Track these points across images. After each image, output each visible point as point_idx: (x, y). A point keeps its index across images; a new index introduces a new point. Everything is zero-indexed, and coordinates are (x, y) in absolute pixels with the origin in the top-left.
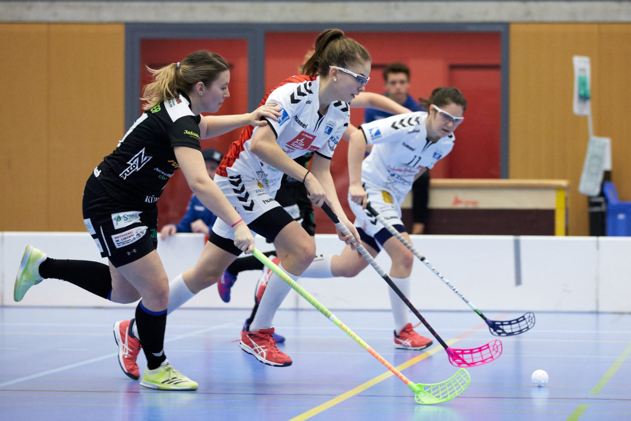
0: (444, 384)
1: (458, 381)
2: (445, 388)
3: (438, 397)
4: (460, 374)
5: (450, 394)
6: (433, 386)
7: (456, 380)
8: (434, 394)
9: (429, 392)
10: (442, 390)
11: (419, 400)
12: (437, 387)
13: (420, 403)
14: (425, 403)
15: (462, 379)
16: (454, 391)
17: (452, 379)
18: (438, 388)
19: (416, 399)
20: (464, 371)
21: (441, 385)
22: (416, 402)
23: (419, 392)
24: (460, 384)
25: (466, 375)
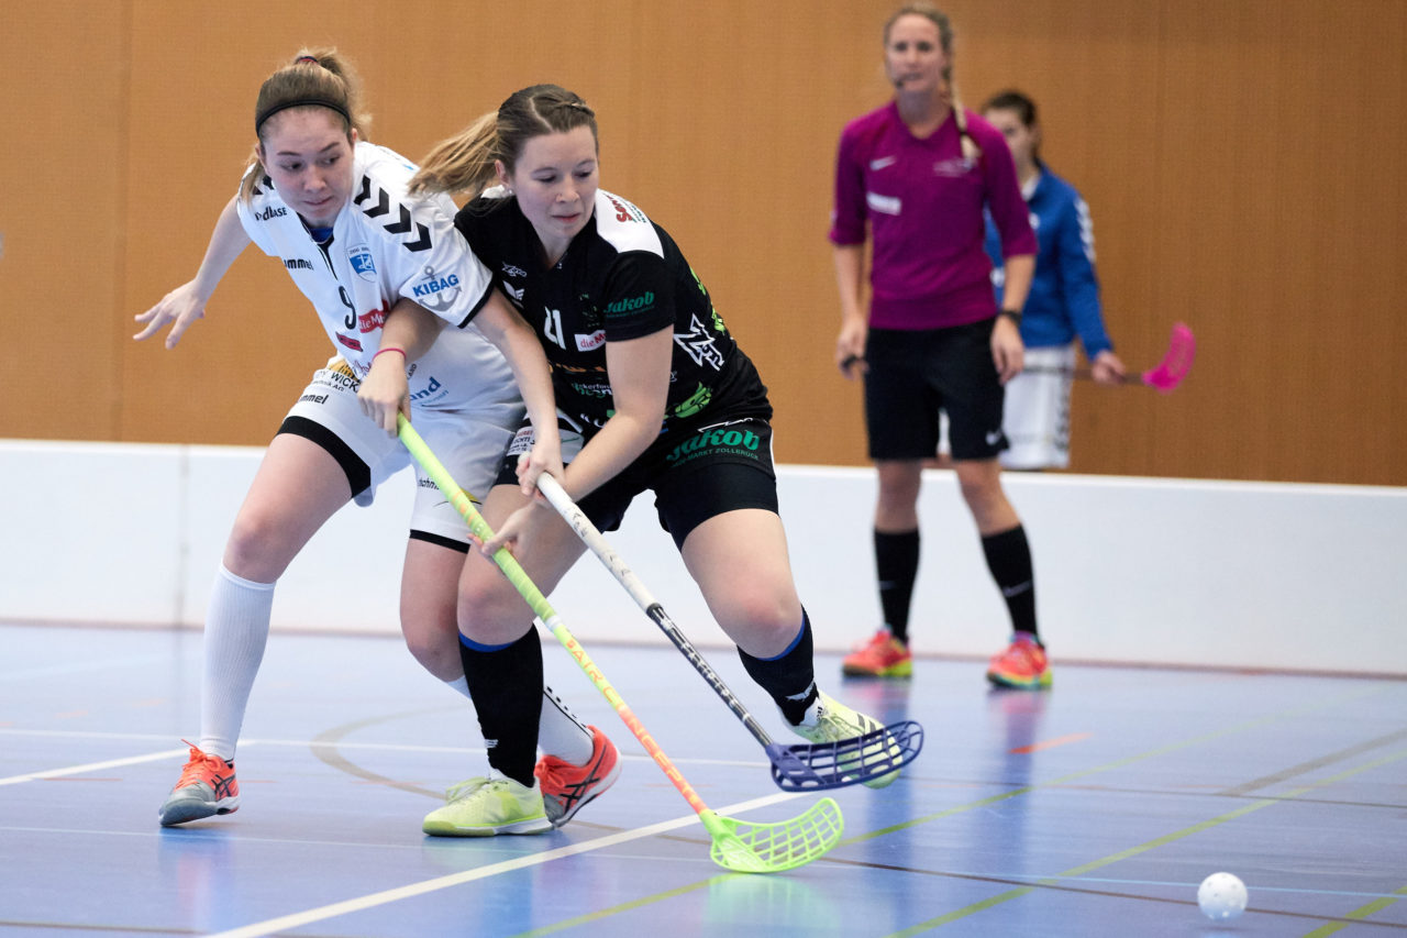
0: (782, 828)
1: (815, 826)
2: (784, 838)
3: (765, 857)
4: (821, 811)
5: (795, 855)
6: (758, 828)
7: (813, 823)
8: (757, 849)
9: (747, 841)
10: (777, 842)
11: (720, 858)
12: (765, 834)
13: (722, 864)
14: (731, 867)
15: (826, 824)
16: (803, 850)
17: (802, 820)
18: (769, 836)
19: (713, 854)
20: (830, 804)
21: (777, 830)
22: (713, 863)
23: (722, 837)
24: (819, 834)
25: (835, 817)
